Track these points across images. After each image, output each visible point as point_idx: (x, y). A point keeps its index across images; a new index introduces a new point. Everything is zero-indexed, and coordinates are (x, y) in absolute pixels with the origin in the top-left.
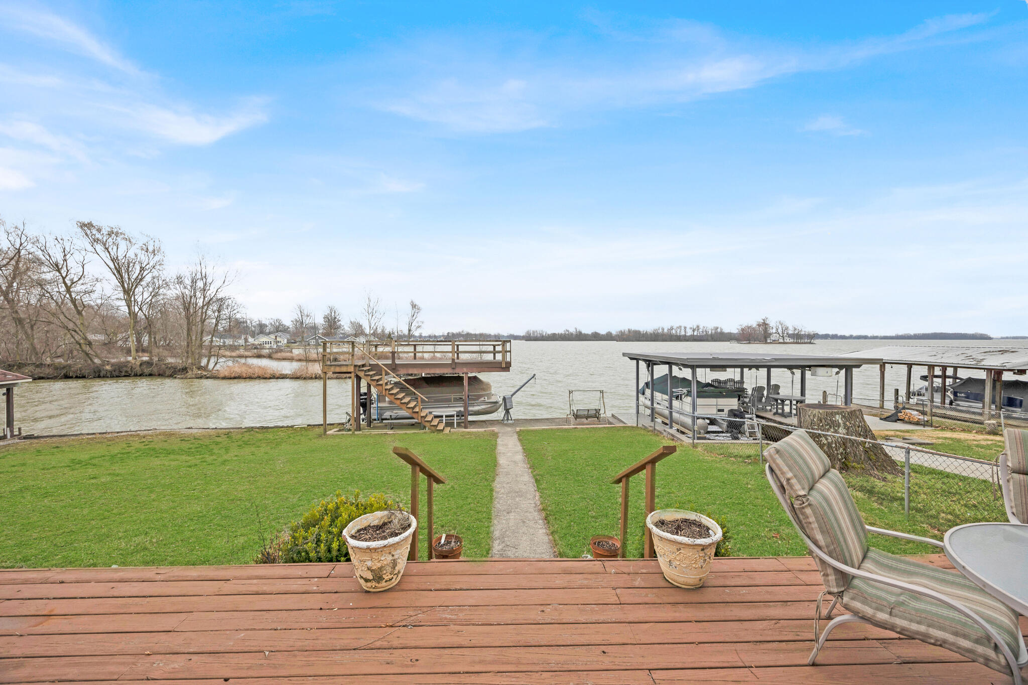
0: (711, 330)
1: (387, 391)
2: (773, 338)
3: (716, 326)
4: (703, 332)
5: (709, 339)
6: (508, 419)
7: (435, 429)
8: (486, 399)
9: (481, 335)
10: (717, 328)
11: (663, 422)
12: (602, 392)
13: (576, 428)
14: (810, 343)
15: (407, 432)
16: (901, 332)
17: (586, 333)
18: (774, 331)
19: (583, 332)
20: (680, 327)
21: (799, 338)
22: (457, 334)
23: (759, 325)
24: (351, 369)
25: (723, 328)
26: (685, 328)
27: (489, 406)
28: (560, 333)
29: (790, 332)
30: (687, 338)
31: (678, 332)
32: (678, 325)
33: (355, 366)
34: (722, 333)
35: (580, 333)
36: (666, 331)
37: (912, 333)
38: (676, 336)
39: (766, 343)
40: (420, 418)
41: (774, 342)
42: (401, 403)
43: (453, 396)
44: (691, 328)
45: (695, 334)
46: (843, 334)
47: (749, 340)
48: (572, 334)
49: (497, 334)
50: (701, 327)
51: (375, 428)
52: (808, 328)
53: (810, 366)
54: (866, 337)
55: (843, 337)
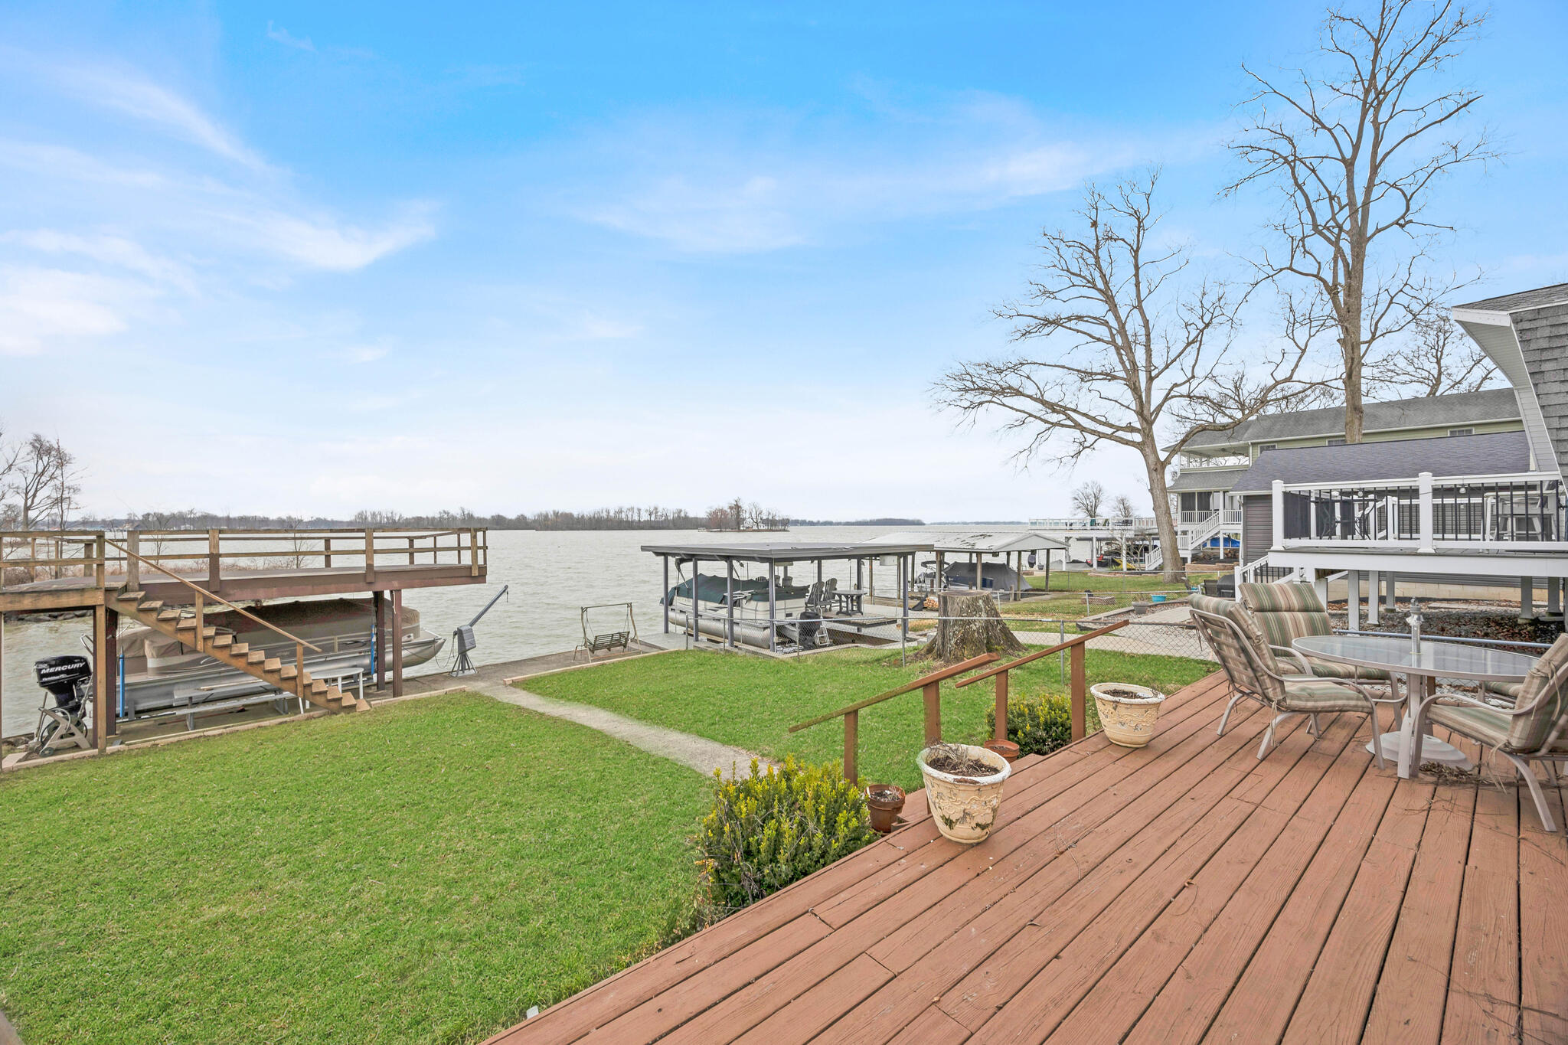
0: (674, 513)
1: (210, 643)
2: (747, 525)
3: (679, 508)
4: (662, 516)
5: (671, 525)
6: (463, 669)
7: (335, 707)
8: (412, 638)
9: (243, 520)
10: (681, 511)
11: (708, 640)
12: (630, 605)
13: (603, 665)
14: (784, 530)
15: (263, 724)
16: (860, 519)
17: (482, 516)
18: (747, 515)
19: (476, 515)
20: (632, 509)
21: (775, 524)
22: (173, 516)
23: (731, 508)
24: (98, 599)
25: (687, 510)
26: (639, 510)
27: (418, 649)
28: (430, 516)
29: (765, 518)
30: (641, 525)
31: (630, 516)
32: (629, 507)
33: (108, 591)
34: (686, 518)
35: (471, 517)
36: (612, 514)
37: (868, 519)
38: (627, 521)
39: (740, 531)
40: (300, 689)
41: (748, 530)
42: (252, 664)
43: (336, 640)
44: (647, 511)
45: (653, 518)
46: (811, 520)
47: (720, 528)
48: (454, 518)
49: (284, 517)
50: (660, 509)
51: (127, 734)
52: (782, 513)
53: (878, 555)
54: (830, 523)
55: (811, 523)
